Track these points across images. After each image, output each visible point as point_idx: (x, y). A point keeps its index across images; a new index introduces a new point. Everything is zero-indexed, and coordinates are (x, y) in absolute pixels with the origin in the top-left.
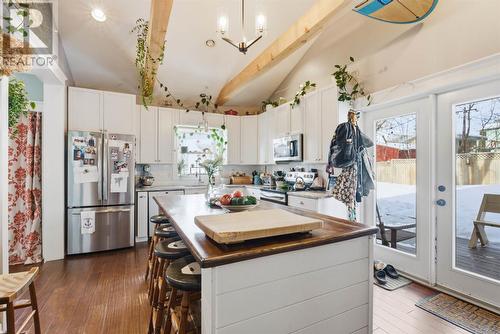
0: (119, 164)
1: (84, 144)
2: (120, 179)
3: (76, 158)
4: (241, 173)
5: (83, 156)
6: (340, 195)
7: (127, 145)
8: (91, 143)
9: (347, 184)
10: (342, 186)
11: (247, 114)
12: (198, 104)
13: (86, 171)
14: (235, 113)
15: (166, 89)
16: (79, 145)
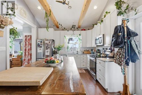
0: (47, 47)
1: (40, 42)
2: (48, 51)
3: (38, 46)
4: (87, 50)
5: (39, 45)
6: (117, 61)
7: (49, 42)
8: (41, 42)
9: (120, 56)
10: (118, 56)
11: (89, 29)
12: (71, 28)
13: (40, 49)
14: (85, 30)
15: (61, 25)
16: (39, 42)
